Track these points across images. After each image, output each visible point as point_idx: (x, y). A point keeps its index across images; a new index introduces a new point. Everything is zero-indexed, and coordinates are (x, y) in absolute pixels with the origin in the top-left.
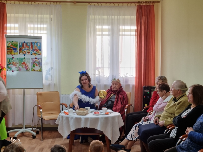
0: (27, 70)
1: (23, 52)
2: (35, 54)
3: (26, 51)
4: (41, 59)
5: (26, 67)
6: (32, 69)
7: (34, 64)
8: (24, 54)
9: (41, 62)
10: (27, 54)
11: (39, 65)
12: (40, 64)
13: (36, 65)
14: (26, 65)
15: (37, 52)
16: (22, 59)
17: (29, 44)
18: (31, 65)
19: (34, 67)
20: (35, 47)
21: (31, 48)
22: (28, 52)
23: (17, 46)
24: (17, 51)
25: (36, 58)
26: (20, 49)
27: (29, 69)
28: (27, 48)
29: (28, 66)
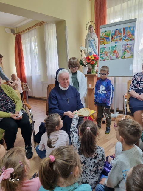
0: (117, 58)
1: (115, 40)
2: (127, 40)
3: (118, 38)
4: (133, 45)
5: (117, 55)
6: (122, 56)
7: (125, 51)
8: (116, 42)
9: (132, 48)
10: (119, 41)
11: (130, 52)
12: (131, 50)
13: (127, 52)
14: (116, 53)
15: (129, 37)
16: (113, 48)
17: (122, 30)
18: (122, 52)
19: (125, 54)
20: (128, 32)
21: (123, 35)
22: (120, 39)
23: (110, 35)
24: (109, 40)
25: (128, 44)
26: (112, 38)
27: (119, 57)
28: (119, 35)
29: (118, 54)
